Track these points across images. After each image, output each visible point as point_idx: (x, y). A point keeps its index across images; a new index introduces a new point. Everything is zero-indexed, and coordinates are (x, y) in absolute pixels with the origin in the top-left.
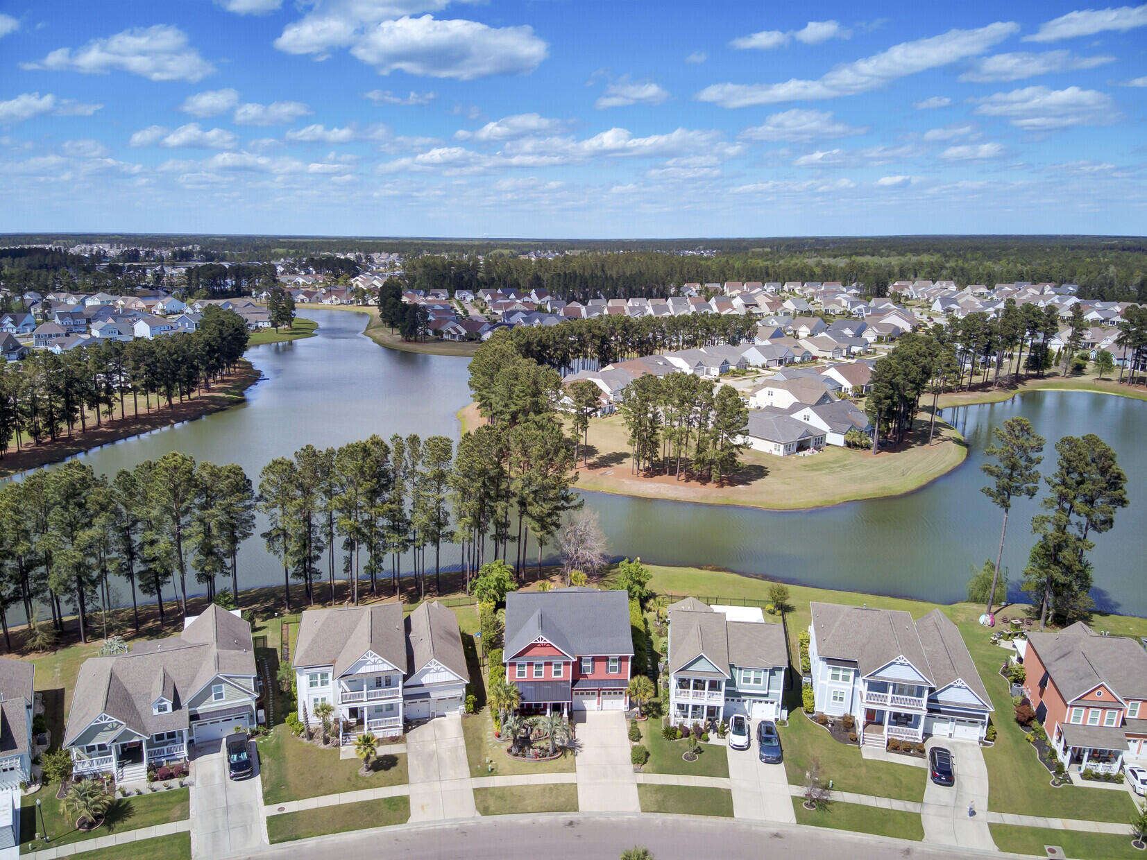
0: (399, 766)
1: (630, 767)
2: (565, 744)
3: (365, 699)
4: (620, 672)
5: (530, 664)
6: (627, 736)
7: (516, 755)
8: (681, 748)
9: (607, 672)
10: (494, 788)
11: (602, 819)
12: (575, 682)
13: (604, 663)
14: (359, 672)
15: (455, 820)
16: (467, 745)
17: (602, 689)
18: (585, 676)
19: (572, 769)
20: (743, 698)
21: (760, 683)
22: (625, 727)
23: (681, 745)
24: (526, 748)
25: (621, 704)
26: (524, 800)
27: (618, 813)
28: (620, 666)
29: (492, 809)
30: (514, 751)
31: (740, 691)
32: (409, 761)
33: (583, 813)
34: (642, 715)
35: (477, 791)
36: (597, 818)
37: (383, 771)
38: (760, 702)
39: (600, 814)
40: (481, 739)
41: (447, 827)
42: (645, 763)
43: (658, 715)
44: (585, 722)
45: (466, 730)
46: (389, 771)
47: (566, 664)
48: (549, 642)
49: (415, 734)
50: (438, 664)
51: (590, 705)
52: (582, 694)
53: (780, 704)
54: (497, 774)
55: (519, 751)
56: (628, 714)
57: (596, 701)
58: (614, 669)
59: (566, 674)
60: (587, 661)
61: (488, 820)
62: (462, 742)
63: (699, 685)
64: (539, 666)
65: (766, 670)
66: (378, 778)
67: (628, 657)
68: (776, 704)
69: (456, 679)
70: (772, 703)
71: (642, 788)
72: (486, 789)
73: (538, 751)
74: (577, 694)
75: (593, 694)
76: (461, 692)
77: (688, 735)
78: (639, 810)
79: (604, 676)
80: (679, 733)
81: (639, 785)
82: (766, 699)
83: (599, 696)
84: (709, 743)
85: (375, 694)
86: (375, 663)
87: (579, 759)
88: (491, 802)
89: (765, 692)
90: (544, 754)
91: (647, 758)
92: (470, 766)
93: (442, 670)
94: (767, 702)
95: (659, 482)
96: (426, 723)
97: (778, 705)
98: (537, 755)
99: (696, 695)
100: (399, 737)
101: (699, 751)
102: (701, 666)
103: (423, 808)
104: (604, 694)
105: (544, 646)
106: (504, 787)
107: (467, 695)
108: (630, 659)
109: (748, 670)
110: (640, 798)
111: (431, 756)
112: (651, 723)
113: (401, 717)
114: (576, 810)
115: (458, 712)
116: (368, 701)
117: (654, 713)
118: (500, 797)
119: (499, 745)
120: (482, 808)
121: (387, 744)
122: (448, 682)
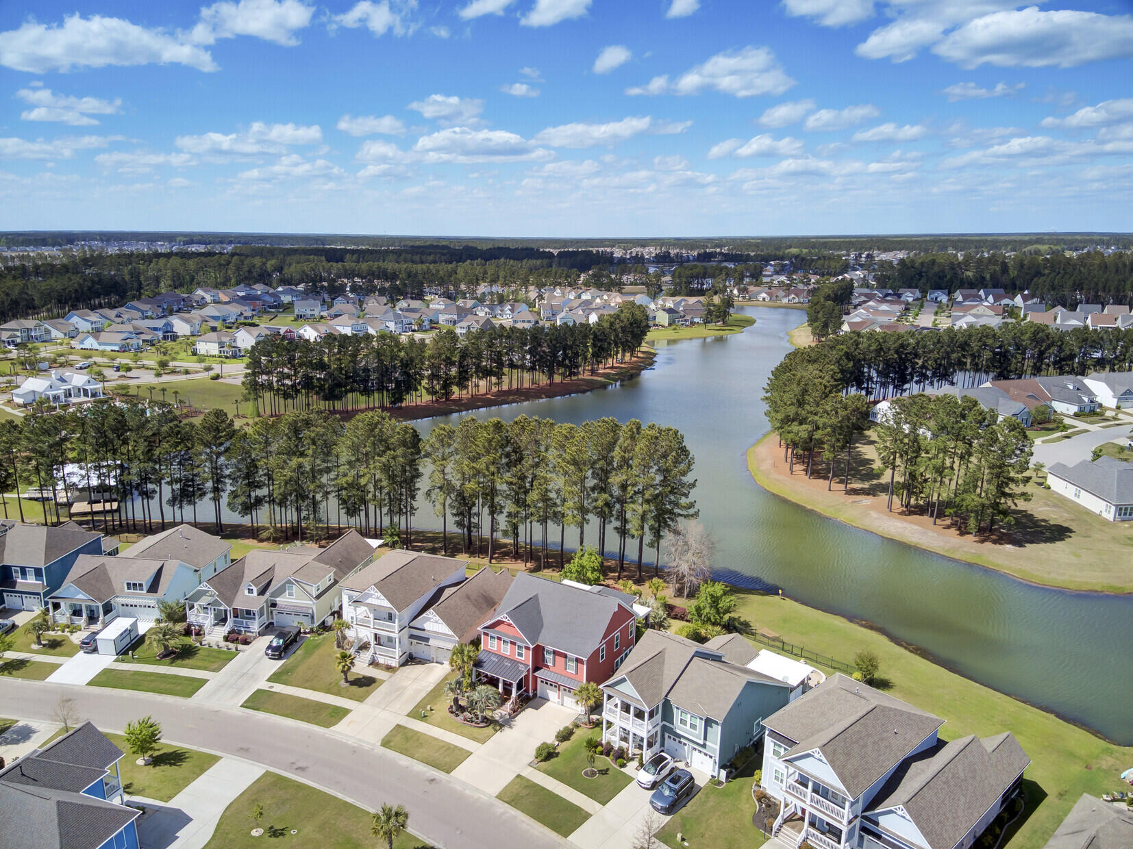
0: (370, 688)
1: (529, 760)
3: (372, 626)
4: (576, 673)
5: (499, 639)
6: (556, 733)
7: (452, 713)
9: (565, 669)
10: (412, 730)
11: (459, 788)
12: (537, 668)
13: (563, 660)
14: (368, 601)
16: (431, 691)
17: (560, 684)
18: (547, 667)
19: (483, 740)
20: (683, 741)
21: (696, 731)
26: (421, 748)
27: (477, 790)
28: (577, 667)
29: (392, 744)
30: (454, 708)
31: (678, 731)
32: (380, 687)
33: (451, 777)
34: (590, 722)
35: (397, 727)
36: (457, 786)
37: (356, 687)
38: (699, 752)
39: (463, 784)
42: (545, 762)
44: (538, 710)
46: (360, 690)
47: (527, 648)
48: (511, 622)
49: (407, 669)
50: (435, 616)
51: (553, 696)
52: (547, 683)
53: (718, 762)
54: (425, 721)
55: (458, 710)
56: (580, 717)
57: (557, 695)
58: (571, 668)
59: (526, 658)
60: (549, 653)
61: (381, 752)
62: (429, 689)
64: (506, 643)
65: (701, 719)
66: (348, 690)
67: (582, 660)
68: (713, 760)
70: (710, 757)
71: (518, 780)
72: (405, 729)
73: (471, 715)
74: (542, 682)
76: (453, 646)
77: (608, 755)
78: (496, 795)
79: (563, 672)
80: (601, 749)
81: (518, 777)
82: (704, 751)
83: (559, 690)
85: (379, 624)
86: (378, 598)
87: (498, 736)
88: (396, 740)
89: (703, 743)
90: (473, 720)
91: (548, 757)
92: (415, 707)
93: (440, 621)
94: (704, 754)
95: (911, 522)
98: (465, 719)
99: (623, 717)
100: (393, 668)
101: (605, 772)
102: (625, 689)
103: (350, 723)
104: (565, 690)
105: (509, 625)
106: (419, 733)
108: (587, 663)
109: (684, 711)
110: (507, 787)
111: (398, 689)
112: (593, 732)
113: (398, 651)
114: (448, 772)
116: (374, 628)
118: (406, 739)
120: (386, 741)
121: (382, 669)
122: (444, 634)
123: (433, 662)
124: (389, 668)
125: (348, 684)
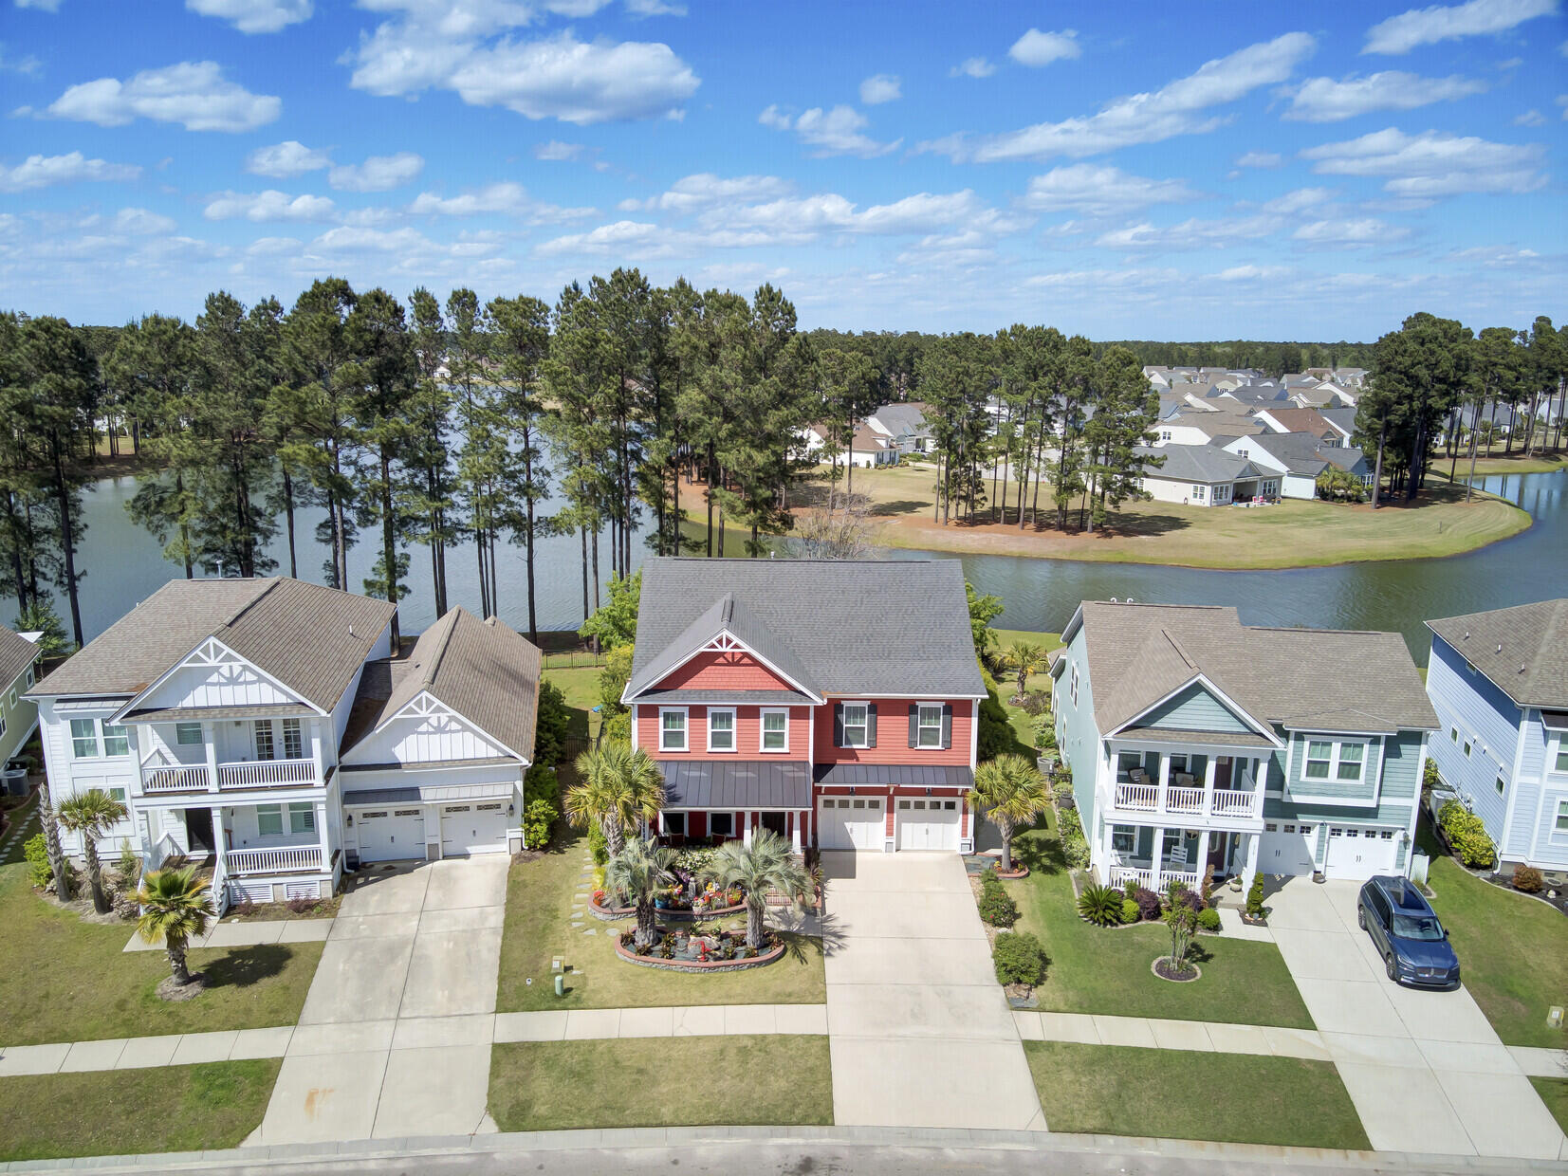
0: (285, 976)
1: (994, 995)
2: (795, 928)
3: (213, 787)
4: (948, 745)
5: (697, 712)
6: (976, 911)
7: (647, 952)
8: (1141, 947)
9: (912, 745)
10: (563, 1044)
11: (916, 1153)
12: (821, 769)
13: (903, 721)
14: (188, 702)
15: (406, 1143)
16: (507, 925)
17: (899, 792)
18: (852, 754)
19: (816, 994)
20: (1303, 819)
21: (1356, 776)
22: (966, 894)
23: (1138, 938)
24: (679, 933)
25: (952, 835)
26: (654, 1082)
27: (973, 1135)
28: (949, 729)
29: (541, 1109)
30: (642, 939)
31: (1297, 799)
32: (322, 963)
33: (849, 1130)
34: (1014, 864)
35: (503, 1052)
36: (901, 1150)
37: (233, 987)
38: (1352, 833)
39: (910, 1134)
40: (552, 913)
41: (372, 1165)
42: (1039, 982)
43: (1056, 866)
44: (854, 877)
45: (515, 886)
46: (254, 988)
47: (798, 713)
48: (747, 649)
49: (369, 897)
50: (439, 709)
51: (867, 834)
52: (844, 804)
53: (1412, 838)
54: (579, 1004)
55: (658, 941)
56: (970, 860)
57: (882, 825)
58: (929, 736)
59: (799, 742)
60: (857, 713)
61: (521, 1146)
62: (496, 918)
63: (1186, 772)
64: (722, 718)
65: (1376, 741)
66: (208, 1007)
67: (970, 702)
68: (1398, 836)
69: (493, 753)
70: (1387, 834)
71: (1044, 1055)
72: (535, 1046)
73: (712, 941)
74: (829, 804)
75: (874, 805)
76: (509, 788)
77: (1155, 914)
78: (1040, 1124)
79: (905, 757)
80: (1130, 906)
81: (1030, 1047)
82: (1370, 823)
83: (890, 810)
84: (1221, 934)
85: (243, 776)
86: (232, 681)
87: (835, 967)
88: (542, 1088)
89: (1371, 803)
90: (730, 948)
91: (1043, 968)
92: (501, 979)
93: (454, 726)
94: (1371, 834)
95: (987, 532)
96: (408, 871)
97: (1406, 843)
98: (706, 954)
99: (1174, 800)
100: (319, 903)
101: (1197, 954)
102: (1195, 715)
103: (310, 1100)
104: (905, 805)
105: (734, 662)
106: (593, 1044)
107: (527, 801)
108: (975, 710)
109: (1322, 740)
110: (1039, 1088)
111: (392, 951)
112: (1039, 884)
113: (324, 847)
114: (826, 1119)
115: (505, 847)
116: (222, 791)
117: (1046, 862)
118: (577, 1075)
119: (602, 927)
120: (504, 1109)
121: (278, 918)
122: (474, 761)
123: (433, 860)
124: (303, 908)
125: (195, 988)
